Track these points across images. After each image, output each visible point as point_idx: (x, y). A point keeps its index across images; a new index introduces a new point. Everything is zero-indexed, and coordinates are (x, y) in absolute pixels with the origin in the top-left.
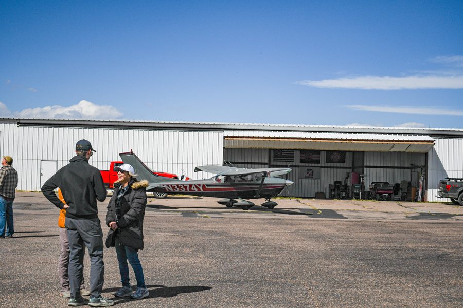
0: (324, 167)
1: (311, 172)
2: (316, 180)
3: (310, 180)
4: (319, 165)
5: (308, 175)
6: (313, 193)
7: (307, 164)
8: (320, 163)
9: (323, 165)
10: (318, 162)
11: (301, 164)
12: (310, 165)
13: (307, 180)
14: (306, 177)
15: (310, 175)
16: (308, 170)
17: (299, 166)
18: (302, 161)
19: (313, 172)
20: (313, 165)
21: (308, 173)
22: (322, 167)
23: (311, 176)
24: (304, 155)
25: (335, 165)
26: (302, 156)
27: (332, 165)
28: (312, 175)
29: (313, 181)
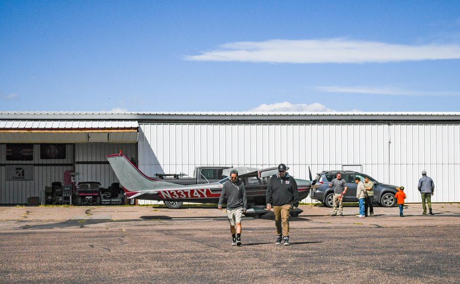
0: (38, 165)
1: (20, 171)
2: (28, 182)
3: (20, 182)
4: (32, 162)
5: (17, 176)
6: (24, 199)
7: (16, 162)
8: (32, 160)
9: (37, 162)
10: (31, 158)
11: (8, 162)
12: (20, 162)
13: (16, 182)
14: (15, 179)
15: (19, 175)
16: (17, 169)
17: (4, 165)
18: (8, 158)
19: (23, 172)
20: (24, 162)
21: (17, 173)
22: (35, 165)
23: (21, 176)
24: (10, 150)
25: (53, 161)
26: (10, 152)
27: (49, 161)
28: (23, 175)
29: (24, 182)
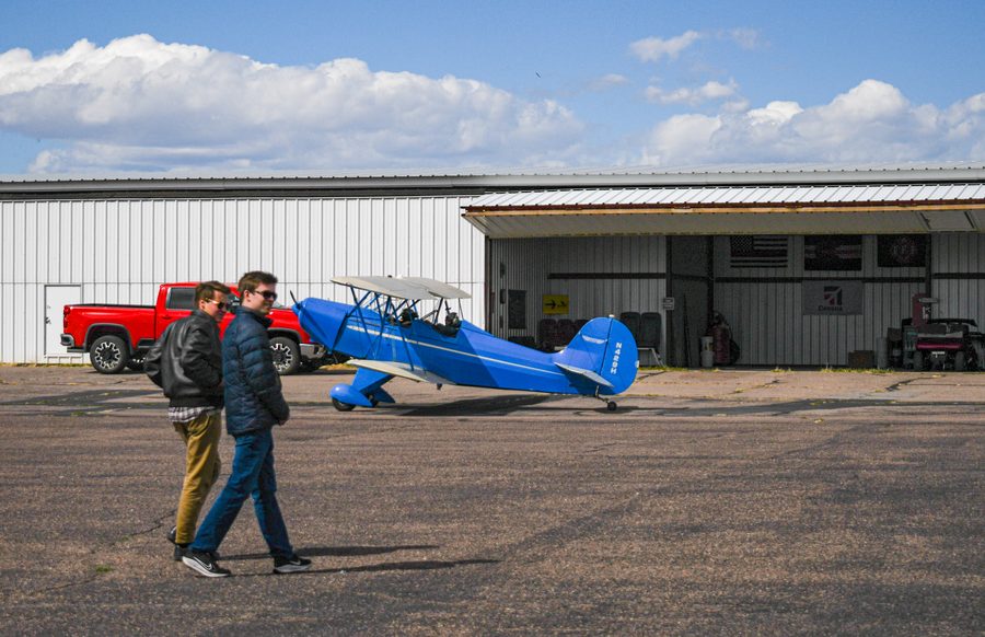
0: (872, 280)
1: (834, 294)
2: (851, 318)
3: (833, 318)
4: (860, 274)
5: (826, 303)
6: (843, 354)
7: (824, 274)
8: (860, 269)
9: (869, 275)
10: (856, 264)
11: (807, 274)
12: (833, 274)
13: (824, 318)
14: (822, 310)
15: (832, 302)
16: (826, 289)
17: (800, 280)
18: (809, 265)
19: (840, 294)
20: (842, 274)
21: (826, 297)
22: (866, 280)
23: (836, 305)
24: (812, 247)
25: (905, 272)
26: (811, 251)
27: (896, 272)
28: (840, 302)
29: (842, 319)
